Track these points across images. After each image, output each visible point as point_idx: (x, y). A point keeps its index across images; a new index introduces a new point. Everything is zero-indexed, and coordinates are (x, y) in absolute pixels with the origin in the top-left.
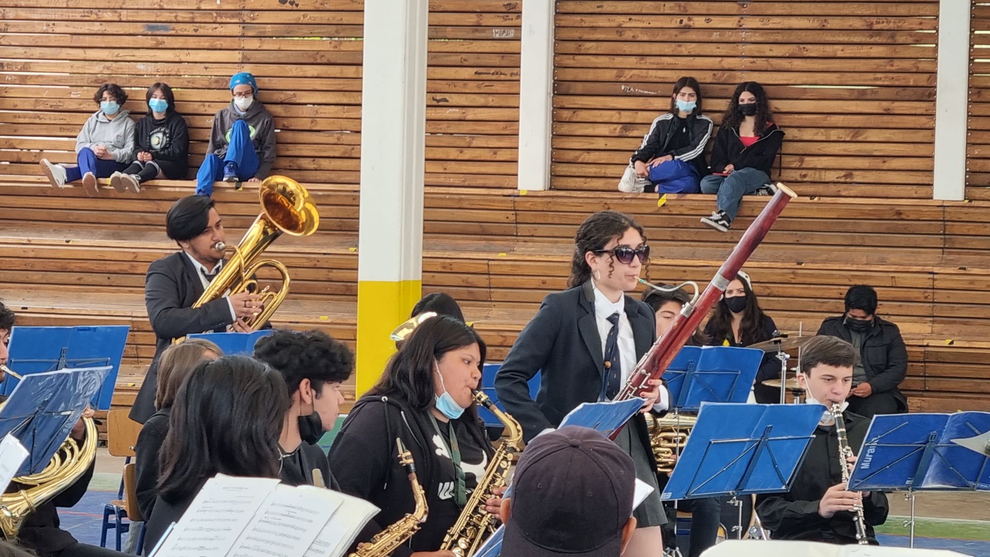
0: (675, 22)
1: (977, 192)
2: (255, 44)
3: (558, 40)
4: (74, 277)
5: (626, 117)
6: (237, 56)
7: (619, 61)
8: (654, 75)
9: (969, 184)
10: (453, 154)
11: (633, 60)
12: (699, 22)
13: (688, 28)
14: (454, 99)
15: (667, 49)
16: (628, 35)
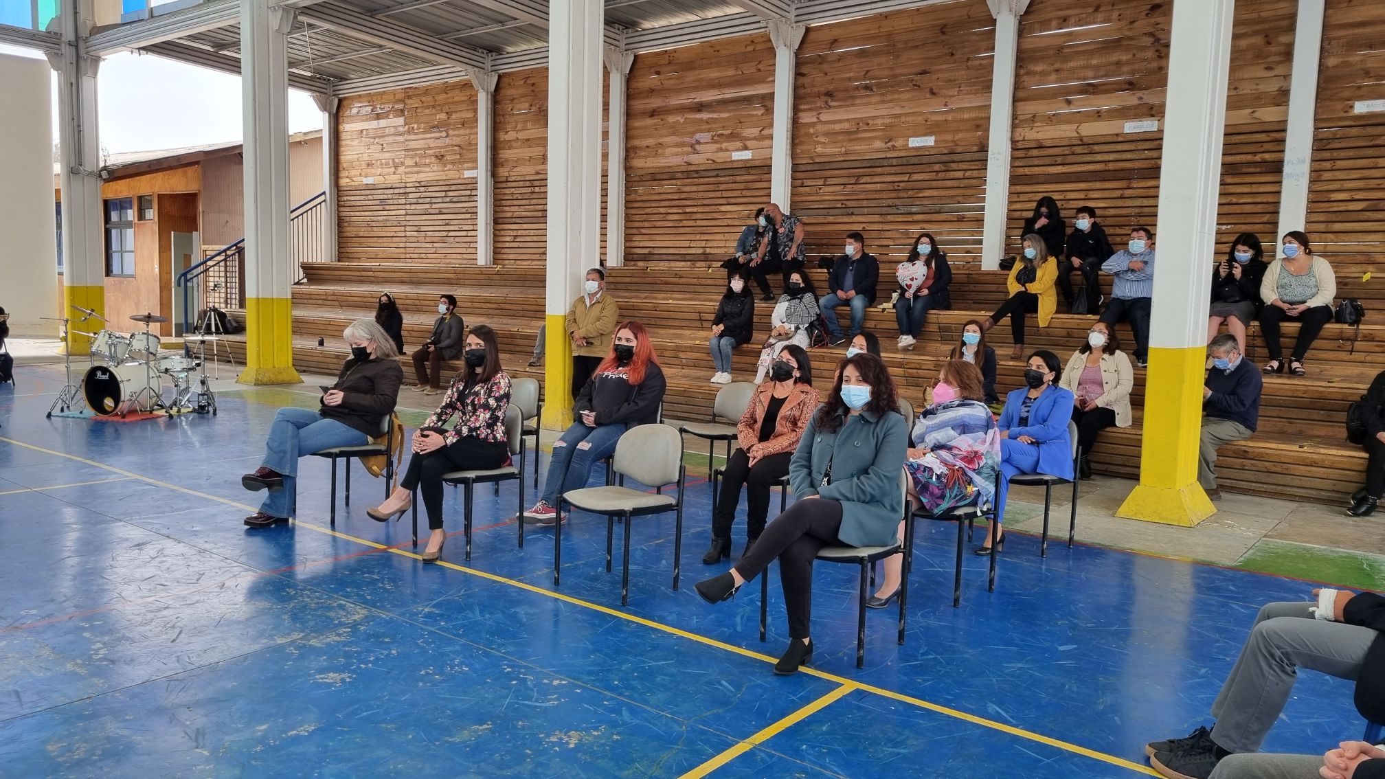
0: (529, 190)
1: (628, 263)
2: (408, 207)
3: (495, 200)
4: (314, 302)
5: (515, 233)
6: (403, 212)
7: (513, 209)
8: (524, 214)
9: (626, 259)
10: (464, 251)
11: (517, 207)
12: (537, 189)
13: (533, 192)
14: (465, 228)
15: (527, 202)
16: (515, 197)
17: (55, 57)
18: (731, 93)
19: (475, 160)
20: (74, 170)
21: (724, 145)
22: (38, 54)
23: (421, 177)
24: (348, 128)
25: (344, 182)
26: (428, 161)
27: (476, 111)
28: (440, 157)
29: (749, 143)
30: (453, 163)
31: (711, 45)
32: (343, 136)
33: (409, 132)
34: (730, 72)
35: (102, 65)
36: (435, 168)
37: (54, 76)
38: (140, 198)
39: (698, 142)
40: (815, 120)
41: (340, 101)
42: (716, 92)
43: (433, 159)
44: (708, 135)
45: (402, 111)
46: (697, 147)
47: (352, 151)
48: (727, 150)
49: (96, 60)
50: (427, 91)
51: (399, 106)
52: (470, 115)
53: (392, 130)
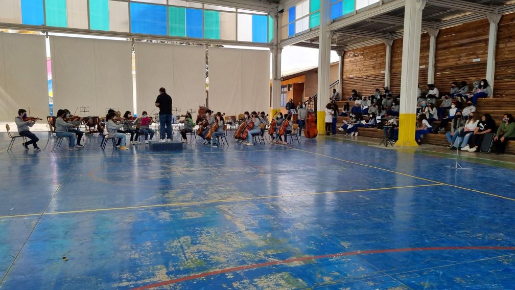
2: (363, 83)
3: (391, 79)
6: (362, 85)
7: (396, 82)
16: (397, 78)
17: (272, 49)
18: (473, 39)
19: (385, 68)
20: (275, 79)
21: (470, 57)
22: (268, 49)
23: (368, 74)
24: (346, 60)
25: (344, 77)
26: (370, 69)
27: (386, 52)
28: (374, 67)
29: (480, 56)
30: (378, 69)
31: (467, 24)
32: (345, 63)
33: (365, 60)
34: (474, 33)
35: (283, 50)
36: (372, 71)
37: (271, 54)
38: (289, 85)
39: (461, 57)
40: (504, 46)
41: (345, 52)
42: (468, 39)
43: (372, 68)
44: (465, 54)
45: (363, 54)
46: (461, 58)
47: (348, 67)
48: (471, 59)
49: (281, 49)
50: (371, 47)
51: (362, 52)
52: (384, 53)
53: (359, 60)
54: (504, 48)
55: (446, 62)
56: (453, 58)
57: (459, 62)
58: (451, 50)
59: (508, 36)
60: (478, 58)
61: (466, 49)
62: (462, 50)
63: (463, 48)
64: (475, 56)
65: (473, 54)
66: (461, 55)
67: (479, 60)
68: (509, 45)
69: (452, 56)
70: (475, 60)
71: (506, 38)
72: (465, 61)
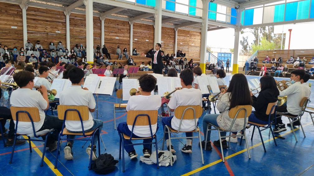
54: (73, 29)
55: (36, 28)
56: (41, 27)
57: (46, 31)
58: (39, 22)
59: (74, 24)
60: (59, 31)
61: (51, 24)
62: (47, 24)
63: (48, 23)
64: (57, 30)
65: (55, 28)
66: (47, 26)
67: (59, 32)
68: (75, 28)
69: (40, 26)
70: (57, 32)
71: (73, 24)
72: (51, 31)
